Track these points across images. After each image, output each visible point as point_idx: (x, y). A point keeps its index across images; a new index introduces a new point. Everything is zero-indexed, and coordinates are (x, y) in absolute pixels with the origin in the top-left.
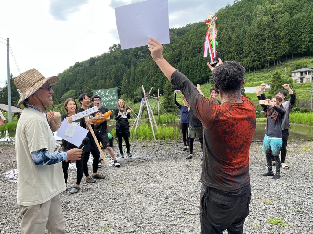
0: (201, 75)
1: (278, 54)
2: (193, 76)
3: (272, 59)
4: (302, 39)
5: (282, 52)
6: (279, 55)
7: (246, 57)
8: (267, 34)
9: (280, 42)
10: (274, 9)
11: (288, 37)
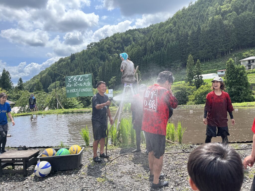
1: (228, 46)
3: (223, 50)
4: (248, 33)
5: (231, 45)
9: (230, 36)
10: (223, 9)
11: (236, 32)
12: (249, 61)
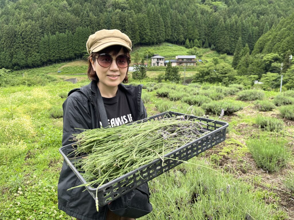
0: (73, 51)
1: (134, 42)
2: (64, 51)
4: (146, 33)
5: (136, 41)
8: (127, 25)
9: (134, 34)
10: (122, 5)
11: (139, 30)
12: (158, 59)
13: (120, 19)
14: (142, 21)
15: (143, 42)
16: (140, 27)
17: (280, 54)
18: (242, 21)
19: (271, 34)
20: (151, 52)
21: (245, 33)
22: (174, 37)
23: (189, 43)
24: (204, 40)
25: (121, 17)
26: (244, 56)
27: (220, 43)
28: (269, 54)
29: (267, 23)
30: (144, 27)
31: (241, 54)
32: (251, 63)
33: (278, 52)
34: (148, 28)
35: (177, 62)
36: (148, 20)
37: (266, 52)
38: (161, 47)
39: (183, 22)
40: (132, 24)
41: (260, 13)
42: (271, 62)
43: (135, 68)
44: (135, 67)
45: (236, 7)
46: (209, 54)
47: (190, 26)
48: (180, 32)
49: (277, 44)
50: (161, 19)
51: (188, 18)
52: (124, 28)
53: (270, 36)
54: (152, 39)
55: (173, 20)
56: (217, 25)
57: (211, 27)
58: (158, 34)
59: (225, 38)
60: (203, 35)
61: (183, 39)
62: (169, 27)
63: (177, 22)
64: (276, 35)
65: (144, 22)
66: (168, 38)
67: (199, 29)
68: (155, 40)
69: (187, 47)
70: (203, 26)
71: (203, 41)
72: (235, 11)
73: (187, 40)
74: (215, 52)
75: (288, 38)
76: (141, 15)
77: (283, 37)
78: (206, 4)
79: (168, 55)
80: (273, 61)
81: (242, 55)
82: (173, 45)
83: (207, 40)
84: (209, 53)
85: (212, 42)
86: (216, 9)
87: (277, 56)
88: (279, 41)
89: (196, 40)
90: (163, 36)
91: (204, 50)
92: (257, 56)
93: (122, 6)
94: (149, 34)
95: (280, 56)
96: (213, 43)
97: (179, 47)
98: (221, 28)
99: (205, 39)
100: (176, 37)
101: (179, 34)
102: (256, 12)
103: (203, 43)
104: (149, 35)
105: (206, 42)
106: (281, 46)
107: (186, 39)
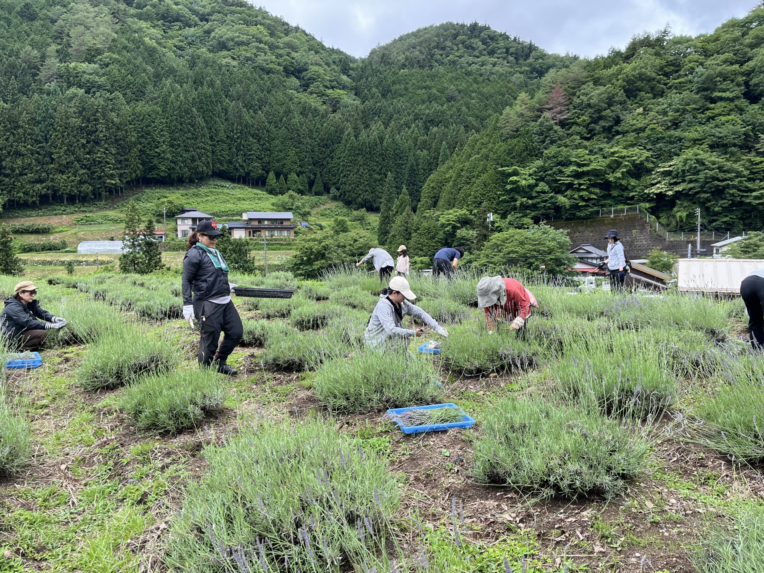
1: (125, 176)
3: (115, 184)
4: (159, 154)
5: (131, 174)
6: (126, 178)
7: (63, 173)
8: (102, 131)
9: (127, 154)
10: (88, 77)
11: (139, 146)
12: (194, 220)
13: (80, 113)
14: (146, 122)
15: (153, 175)
16: (142, 136)
17: (471, 211)
18: (393, 135)
19: (452, 168)
20: (177, 202)
21: (402, 165)
22: (237, 165)
23: (275, 181)
24: (312, 177)
25: (84, 109)
26: (401, 214)
27: (350, 185)
28: (451, 211)
29: (444, 143)
30: (152, 138)
31: (395, 210)
32: (416, 231)
33: (468, 206)
34: (164, 141)
35: (246, 228)
36: (164, 121)
37: (444, 205)
38: (203, 190)
39: (259, 130)
40: (118, 129)
41: (430, 122)
42: (455, 228)
43: (129, 243)
44: (129, 240)
45: (378, 104)
46: (325, 210)
47: (277, 142)
48: (250, 155)
49: (465, 190)
50: (200, 120)
51: (270, 123)
52: (93, 138)
53: (451, 171)
54: (178, 168)
55: (233, 124)
56: (340, 143)
57: (326, 146)
58: (193, 157)
59: (360, 173)
60: (309, 165)
61: (260, 171)
62: (222, 141)
63: (242, 130)
64: (462, 170)
65: (153, 125)
66: (222, 168)
67: (298, 150)
68: (186, 172)
69: (271, 192)
70: (307, 143)
71: (309, 177)
72: (377, 113)
73: (272, 175)
74: (340, 204)
75: (484, 177)
76: (142, 107)
77: (475, 174)
78: (311, 93)
79: (223, 210)
80: (459, 225)
81: (397, 212)
82: (235, 185)
83: (319, 175)
84: (325, 207)
85: (330, 180)
86: (335, 105)
87: (465, 214)
88: (469, 183)
89: (293, 176)
90: (208, 163)
91: (315, 199)
92: (427, 215)
93: (88, 81)
94: (169, 156)
95: (471, 214)
96: (334, 184)
97: (250, 190)
98: (349, 151)
99: (315, 174)
100: (240, 166)
101: (249, 159)
102: (422, 119)
103: (311, 184)
104: (168, 159)
105: (316, 181)
106: (472, 193)
107: (268, 173)
